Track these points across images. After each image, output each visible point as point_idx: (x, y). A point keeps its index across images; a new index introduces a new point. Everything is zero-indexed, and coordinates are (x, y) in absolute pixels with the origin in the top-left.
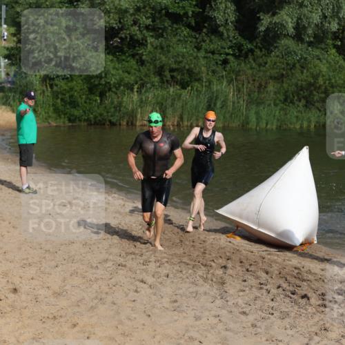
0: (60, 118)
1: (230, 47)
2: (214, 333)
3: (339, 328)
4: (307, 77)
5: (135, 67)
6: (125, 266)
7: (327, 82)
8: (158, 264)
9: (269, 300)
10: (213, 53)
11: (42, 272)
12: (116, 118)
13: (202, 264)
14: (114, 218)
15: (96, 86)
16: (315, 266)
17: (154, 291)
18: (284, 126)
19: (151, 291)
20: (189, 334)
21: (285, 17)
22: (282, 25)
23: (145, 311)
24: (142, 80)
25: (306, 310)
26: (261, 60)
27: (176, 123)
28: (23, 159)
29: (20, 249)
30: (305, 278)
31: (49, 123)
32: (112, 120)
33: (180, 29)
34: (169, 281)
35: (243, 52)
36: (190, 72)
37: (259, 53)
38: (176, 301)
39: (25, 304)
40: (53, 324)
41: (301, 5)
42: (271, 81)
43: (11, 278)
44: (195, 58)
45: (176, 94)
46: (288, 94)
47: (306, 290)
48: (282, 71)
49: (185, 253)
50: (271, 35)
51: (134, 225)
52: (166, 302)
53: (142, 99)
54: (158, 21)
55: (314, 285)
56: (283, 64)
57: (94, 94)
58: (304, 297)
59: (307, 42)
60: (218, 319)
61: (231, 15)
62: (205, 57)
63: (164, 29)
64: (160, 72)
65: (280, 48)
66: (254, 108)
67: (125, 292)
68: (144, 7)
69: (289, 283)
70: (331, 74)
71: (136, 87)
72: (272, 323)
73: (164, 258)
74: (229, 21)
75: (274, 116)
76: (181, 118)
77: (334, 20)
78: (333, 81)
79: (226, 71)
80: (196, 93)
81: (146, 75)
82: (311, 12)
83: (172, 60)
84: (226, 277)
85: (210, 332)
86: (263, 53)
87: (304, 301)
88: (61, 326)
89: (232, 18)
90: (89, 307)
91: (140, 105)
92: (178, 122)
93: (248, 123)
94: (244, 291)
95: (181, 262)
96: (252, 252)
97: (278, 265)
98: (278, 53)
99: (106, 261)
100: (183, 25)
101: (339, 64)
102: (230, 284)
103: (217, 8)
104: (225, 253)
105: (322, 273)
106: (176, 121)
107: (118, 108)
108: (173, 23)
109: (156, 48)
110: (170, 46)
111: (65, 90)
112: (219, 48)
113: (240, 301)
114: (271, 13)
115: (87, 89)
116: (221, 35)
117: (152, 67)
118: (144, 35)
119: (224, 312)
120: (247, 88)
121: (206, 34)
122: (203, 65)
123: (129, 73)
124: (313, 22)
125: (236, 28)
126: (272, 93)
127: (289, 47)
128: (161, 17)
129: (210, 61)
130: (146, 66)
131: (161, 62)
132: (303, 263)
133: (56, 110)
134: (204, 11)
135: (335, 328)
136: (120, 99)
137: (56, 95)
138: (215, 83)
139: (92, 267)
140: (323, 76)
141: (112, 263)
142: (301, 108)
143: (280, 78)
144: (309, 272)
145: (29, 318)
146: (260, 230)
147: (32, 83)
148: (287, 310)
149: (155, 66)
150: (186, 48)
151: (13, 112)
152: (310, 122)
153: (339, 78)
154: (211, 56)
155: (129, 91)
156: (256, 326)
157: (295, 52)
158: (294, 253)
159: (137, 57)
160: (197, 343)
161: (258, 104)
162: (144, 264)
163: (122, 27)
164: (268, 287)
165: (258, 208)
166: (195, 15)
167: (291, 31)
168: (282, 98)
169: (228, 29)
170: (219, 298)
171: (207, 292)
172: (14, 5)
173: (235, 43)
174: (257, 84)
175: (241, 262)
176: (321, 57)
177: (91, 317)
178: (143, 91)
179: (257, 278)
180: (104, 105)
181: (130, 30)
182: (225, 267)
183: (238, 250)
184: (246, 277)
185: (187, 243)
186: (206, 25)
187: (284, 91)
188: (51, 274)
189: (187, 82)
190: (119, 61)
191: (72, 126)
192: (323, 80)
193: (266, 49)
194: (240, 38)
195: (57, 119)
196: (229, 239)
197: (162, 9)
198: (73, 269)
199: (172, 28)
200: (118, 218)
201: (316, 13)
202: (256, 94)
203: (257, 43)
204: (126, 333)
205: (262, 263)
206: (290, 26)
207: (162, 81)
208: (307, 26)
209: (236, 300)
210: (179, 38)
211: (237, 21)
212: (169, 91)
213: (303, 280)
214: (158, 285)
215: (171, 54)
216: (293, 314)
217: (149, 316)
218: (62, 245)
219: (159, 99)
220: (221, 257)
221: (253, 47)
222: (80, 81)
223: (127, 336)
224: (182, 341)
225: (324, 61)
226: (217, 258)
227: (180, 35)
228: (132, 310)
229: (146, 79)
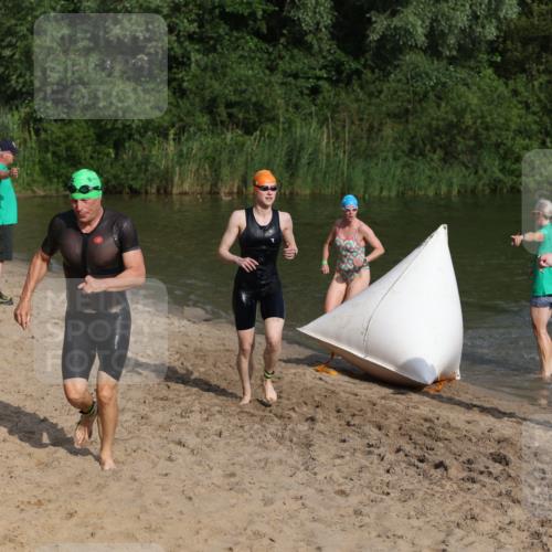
0: (51, 182)
1: (324, 67)
2: (293, 525)
3: (494, 516)
4: (446, 113)
5: (171, 100)
7: (479, 121)
8: (205, 416)
9: (382, 471)
10: (296, 76)
12: (140, 182)
13: (276, 415)
15: (108, 131)
16: (457, 417)
17: (198, 458)
18: (410, 193)
19: (194, 459)
20: (255, 527)
22: (407, 31)
23: (183, 491)
24: (182, 120)
25: (442, 486)
26: (372, 88)
27: (235, 190)
30: (441, 435)
31: (33, 191)
32: (134, 186)
33: (243, 37)
34: (222, 443)
35: (344, 75)
36: (259, 107)
37: (369, 75)
38: (233, 475)
40: (36, 513)
42: (388, 120)
44: (266, 85)
45: (236, 144)
47: (442, 455)
48: (405, 104)
50: (388, 47)
52: (217, 475)
53: (181, 151)
54: (208, 27)
55: (455, 446)
56: (408, 92)
57: (105, 144)
58: (439, 465)
59: (448, 58)
60: (300, 502)
61: (325, 15)
62: (283, 84)
63: (219, 39)
64: (210, 107)
65: (404, 68)
66: (360, 164)
67: (153, 462)
68: (186, 5)
69: (415, 443)
70: (485, 108)
71: (172, 132)
72: (386, 508)
73: (216, 405)
74: (321, 25)
75: (394, 176)
76: (244, 181)
77: (491, 22)
78: (488, 119)
79: (316, 105)
80: (267, 141)
81: (189, 113)
82: (453, 9)
83: (231, 88)
84: (314, 436)
85: (287, 523)
86: (377, 75)
87: (438, 473)
88: (49, 516)
89: (327, 20)
90: (95, 485)
91: (178, 162)
92: (238, 188)
94: (342, 457)
95: (242, 412)
96: (356, 395)
97: (397, 415)
98: (400, 76)
100: (249, 34)
101: (498, 92)
102: (321, 447)
103: (303, 4)
104: (313, 397)
105: (468, 427)
106: (236, 185)
107: (143, 167)
108: (231, 30)
109: (205, 69)
110: (226, 66)
111: (60, 138)
112: (306, 69)
113: (336, 474)
114: (388, 12)
115: (94, 137)
116: (308, 48)
117: (197, 100)
118: (185, 49)
119: (310, 492)
120: (349, 132)
121: (285, 47)
122: (279, 96)
124: (456, 26)
125: (333, 37)
126: (390, 140)
127: (418, 67)
128: (213, 20)
129: (291, 90)
130: (188, 99)
131: (212, 92)
132: (438, 411)
133: (45, 171)
134: (281, 10)
135: (488, 516)
136: (146, 152)
137: (44, 146)
138: (299, 124)
140: (472, 111)
141: (131, 414)
142: (436, 163)
143: (402, 116)
144: (448, 426)
146: (368, 358)
147: (7, 128)
148: (410, 487)
149: (203, 99)
150: (252, 69)
152: (451, 185)
153: (499, 115)
154: (293, 81)
155: (161, 139)
156: (361, 513)
157: (427, 74)
159: (174, 84)
160: (266, 541)
161: (368, 158)
162: (182, 416)
164: (382, 450)
165: (365, 325)
166: (268, 16)
167: (421, 40)
168: (406, 147)
169: (321, 39)
170: (302, 468)
171: (284, 459)
173: (331, 61)
174: (366, 126)
175: (338, 411)
176: (469, 81)
177: (98, 501)
178: (183, 139)
179: (364, 436)
180: (121, 162)
182: (312, 419)
183: (333, 392)
184: (345, 436)
186: (285, 32)
187: (409, 137)
189: (254, 124)
192: (472, 118)
193: (380, 70)
194: (338, 51)
195: (45, 185)
196: (318, 375)
197: (215, 8)
199: (231, 37)
201: (462, 11)
202: (365, 141)
203: (366, 61)
204: (153, 527)
205: (372, 412)
206: (420, 32)
207: (214, 123)
208: (446, 31)
209: (330, 473)
210: (241, 52)
211: (334, 26)
212: (225, 138)
213: (438, 439)
214: (204, 448)
215: (227, 78)
216: (420, 494)
217: (190, 499)
218: (52, 386)
219: (209, 150)
220: (306, 404)
221: (359, 67)
222: (83, 123)
223: (155, 531)
224: (242, 539)
225: (475, 88)
226: (298, 404)
227: (243, 49)
228: (163, 490)
229: (188, 120)
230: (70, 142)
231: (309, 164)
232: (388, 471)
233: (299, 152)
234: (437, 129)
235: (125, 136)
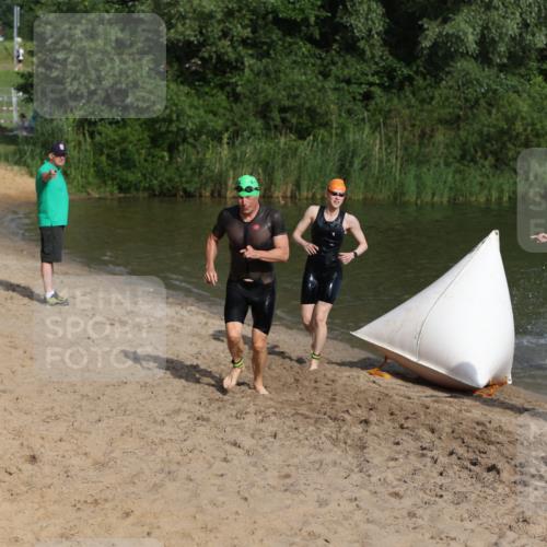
0: (106, 185)
1: (376, 73)
2: (347, 526)
4: (497, 120)
5: (225, 104)
6: (208, 420)
7: (529, 128)
8: (260, 417)
9: (435, 474)
10: (348, 82)
11: (77, 430)
12: (195, 186)
13: (329, 417)
14: (191, 344)
15: (163, 134)
16: (509, 421)
17: (254, 459)
18: (461, 199)
19: (249, 460)
20: (309, 529)
21: (463, 25)
22: (458, 37)
23: (239, 492)
24: (236, 125)
25: (494, 489)
26: (424, 94)
27: (289, 194)
28: (46, 250)
29: (42, 392)
30: (493, 439)
31: (89, 194)
32: (188, 190)
33: (297, 44)
34: (277, 444)
35: (397, 80)
36: (312, 112)
37: (421, 82)
38: (288, 476)
39: (49, 481)
40: (93, 512)
41: (489, 7)
42: (439, 126)
43: (27, 440)
44: (319, 91)
45: (290, 148)
46: (467, 147)
47: (494, 459)
48: (457, 110)
49: (302, 399)
50: (440, 54)
51: (223, 355)
52: (272, 477)
53: (235, 155)
54: (262, 32)
55: (508, 450)
56: (459, 99)
57: (158, 147)
58: (492, 468)
59: (498, 65)
60: (354, 504)
61: (376, 22)
62: (335, 89)
63: (271, 45)
64: (264, 112)
65: (455, 75)
66: (413, 170)
67: (208, 462)
68: (240, 10)
69: (468, 447)
70: (535, 115)
71: (226, 135)
72: (440, 511)
73: (271, 407)
74: (374, 32)
75: (445, 182)
76: (298, 185)
77: (541, 30)
78: (538, 126)
79: (368, 111)
80: (320, 146)
81: (242, 118)
82: (504, 17)
83: (284, 93)
84: (370, 440)
85: (342, 525)
86: (428, 82)
87: (492, 475)
88: (106, 515)
89: (379, 26)
90: (151, 485)
91: (232, 166)
92: (292, 191)
93: (403, 194)
94: (396, 459)
95: (297, 414)
96: (409, 398)
97: (449, 418)
98: (450, 83)
99: (178, 411)
100: (302, 39)
102: (375, 449)
103: (356, 11)
104: (367, 399)
106: (289, 189)
107: (197, 170)
108: (284, 35)
109: (258, 74)
110: (280, 71)
111: (114, 140)
112: (358, 74)
113: (390, 476)
114: (440, 20)
115: (148, 140)
116: (361, 54)
117: (251, 104)
118: (239, 54)
119: (365, 493)
120: (402, 137)
121: (338, 52)
122: (333, 102)
123: (215, 114)
124: (506, 34)
125: (385, 43)
126: (442, 146)
127: (468, 73)
128: (266, 25)
129: (344, 95)
130: (241, 102)
131: (266, 97)
132: (490, 415)
133: (100, 173)
134: (334, 16)
135: (539, 518)
136: (200, 156)
137: (99, 149)
138: (351, 130)
139: (155, 422)
140: (523, 118)
141: (187, 415)
142: (487, 170)
143: (453, 122)
144: (500, 429)
145: (55, 502)
146: (420, 362)
147: (61, 130)
148: (464, 490)
149: (257, 103)
150: (305, 74)
151: (32, 175)
152: (501, 191)
154: (346, 87)
155: (215, 143)
156: (414, 515)
157: (477, 80)
158: (476, 400)
159: (228, 89)
160: (321, 542)
161: (420, 163)
162: (237, 418)
163: (205, 41)
164: (435, 453)
165: (418, 329)
166: (320, 22)
167: (473, 47)
168: (457, 153)
169: (373, 45)
170: (356, 470)
171: (338, 461)
172: (32, 6)
173: (383, 67)
174: (417, 132)
175: (392, 414)
176: (520, 88)
177: (155, 500)
178: (237, 143)
179: (417, 438)
180: (175, 165)
181: (217, 46)
182: (366, 422)
183: (387, 395)
184: (398, 439)
185: (306, 383)
186: (338, 38)
187: (460, 143)
188: (90, 433)
189: (307, 129)
190: (200, 95)
191: (124, 198)
192: (523, 125)
193: (432, 76)
194: (391, 58)
195: (100, 187)
196: (372, 378)
197: (268, 13)
198: (126, 424)
199: (284, 42)
200: (196, 344)
201: (512, 19)
202: (417, 147)
203: (418, 67)
204: (209, 527)
205: (425, 415)
206: (471, 39)
207: (267, 128)
208: (497, 39)
209: (384, 475)
210: (294, 58)
211: (386, 32)
212: (279, 143)
213: (490, 443)
214: (260, 449)
215: (281, 83)
216: (473, 497)
217: (246, 499)
218: (108, 386)
219: (263, 154)
220: (360, 406)
221: (411, 73)
222: (137, 127)
223: (211, 531)
224: (297, 540)
225: (525, 95)
226: (353, 407)
227: (296, 55)
228: (219, 490)
229: (242, 124)
230: (124, 145)
231: (362, 169)
232: (441, 474)
233: (352, 157)
234: (488, 135)
235: (179, 139)
